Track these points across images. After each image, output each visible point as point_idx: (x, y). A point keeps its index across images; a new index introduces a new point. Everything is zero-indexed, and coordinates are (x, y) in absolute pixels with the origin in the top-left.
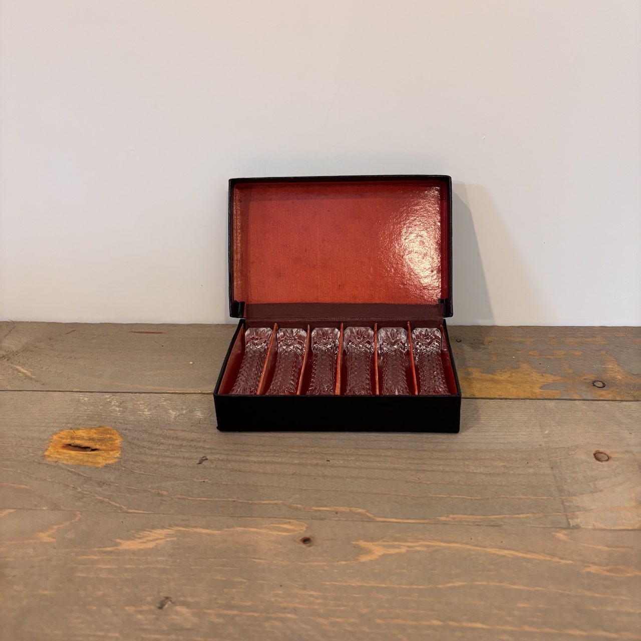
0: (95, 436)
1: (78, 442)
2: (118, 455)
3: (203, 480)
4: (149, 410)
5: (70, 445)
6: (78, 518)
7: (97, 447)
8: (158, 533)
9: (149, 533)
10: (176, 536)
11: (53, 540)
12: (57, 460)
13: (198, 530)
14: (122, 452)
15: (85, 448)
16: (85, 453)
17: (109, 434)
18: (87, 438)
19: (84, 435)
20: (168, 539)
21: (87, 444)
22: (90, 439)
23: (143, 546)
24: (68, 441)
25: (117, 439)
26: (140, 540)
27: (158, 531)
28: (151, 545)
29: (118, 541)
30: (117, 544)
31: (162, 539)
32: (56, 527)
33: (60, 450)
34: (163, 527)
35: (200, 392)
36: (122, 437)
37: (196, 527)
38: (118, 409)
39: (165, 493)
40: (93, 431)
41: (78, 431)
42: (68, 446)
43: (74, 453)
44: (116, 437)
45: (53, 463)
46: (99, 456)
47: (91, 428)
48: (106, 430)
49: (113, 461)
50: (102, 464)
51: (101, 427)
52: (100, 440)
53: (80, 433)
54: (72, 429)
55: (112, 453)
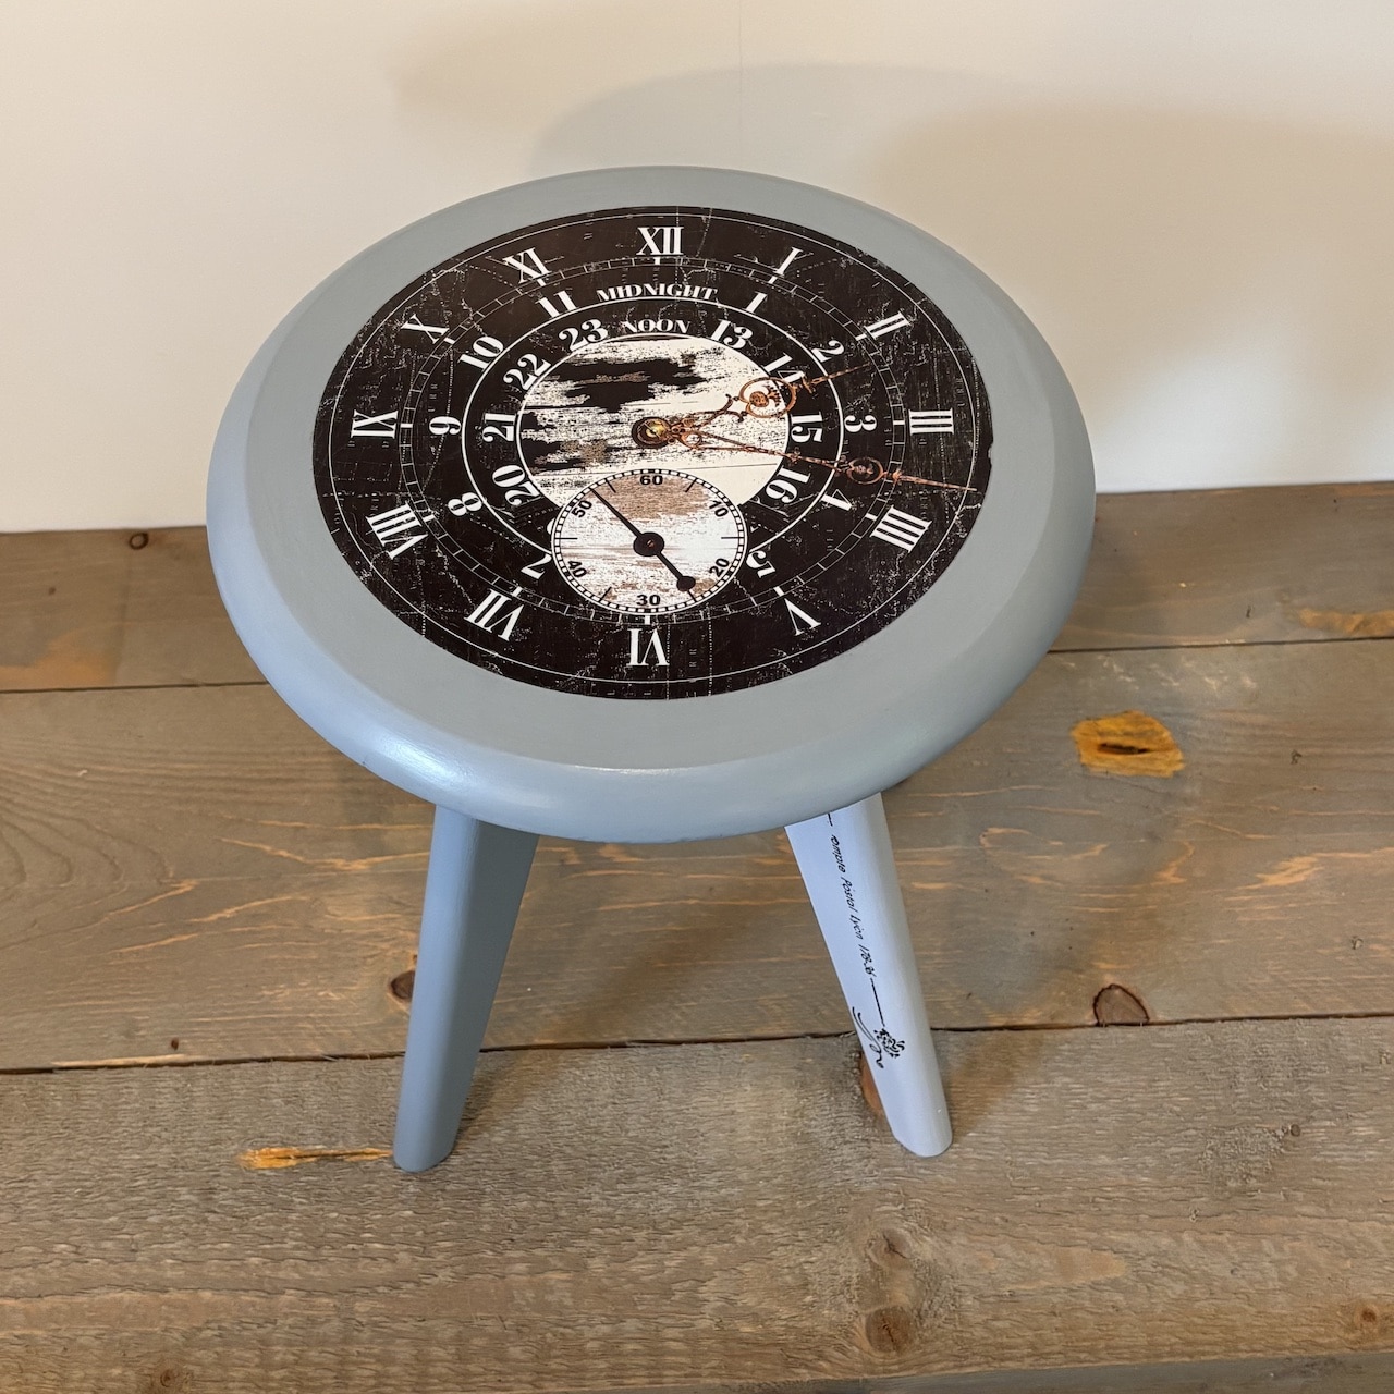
0: (1129, 728)
1: (1112, 740)
2: (1180, 756)
3: (1312, 787)
5: (1105, 745)
6: (1191, 852)
7: (1143, 746)
8: (1298, 863)
9: (1287, 863)
10: (1323, 865)
11: (1181, 880)
12: (1105, 771)
13: (1343, 855)
14: (1183, 751)
15: (1130, 750)
16: (1134, 756)
17: (1144, 723)
18: (1121, 733)
19: (1113, 728)
20: (1316, 869)
21: (1128, 742)
22: (1127, 734)
23: (1291, 881)
24: (1099, 740)
25: (1163, 732)
26: (1284, 874)
27: (1297, 860)
28: (1300, 878)
29: (1259, 875)
30: (1261, 881)
31: (1307, 869)
32: (1173, 864)
33: (1098, 755)
34: (1302, 855)
35: (1228, 642)
36: (1168, 728)
37: (1341, 851)
38: (1129, 679)
39: (1275, 808)
40: (1121, 720)
41: (1099, 722)
42: (1104, 747)
43: (1119, 758)
44: (1158, 727)
45: (1105, 776)
46: (1156, 759)
47: (1115, 716)
48: (1137, 717)
49: (1180, 767)
50: (1169, 772)
51: (1126, 712)
52: (1141, 735)
53: (1105, 724)
54: (1088, 719)
55: (1170, 754)
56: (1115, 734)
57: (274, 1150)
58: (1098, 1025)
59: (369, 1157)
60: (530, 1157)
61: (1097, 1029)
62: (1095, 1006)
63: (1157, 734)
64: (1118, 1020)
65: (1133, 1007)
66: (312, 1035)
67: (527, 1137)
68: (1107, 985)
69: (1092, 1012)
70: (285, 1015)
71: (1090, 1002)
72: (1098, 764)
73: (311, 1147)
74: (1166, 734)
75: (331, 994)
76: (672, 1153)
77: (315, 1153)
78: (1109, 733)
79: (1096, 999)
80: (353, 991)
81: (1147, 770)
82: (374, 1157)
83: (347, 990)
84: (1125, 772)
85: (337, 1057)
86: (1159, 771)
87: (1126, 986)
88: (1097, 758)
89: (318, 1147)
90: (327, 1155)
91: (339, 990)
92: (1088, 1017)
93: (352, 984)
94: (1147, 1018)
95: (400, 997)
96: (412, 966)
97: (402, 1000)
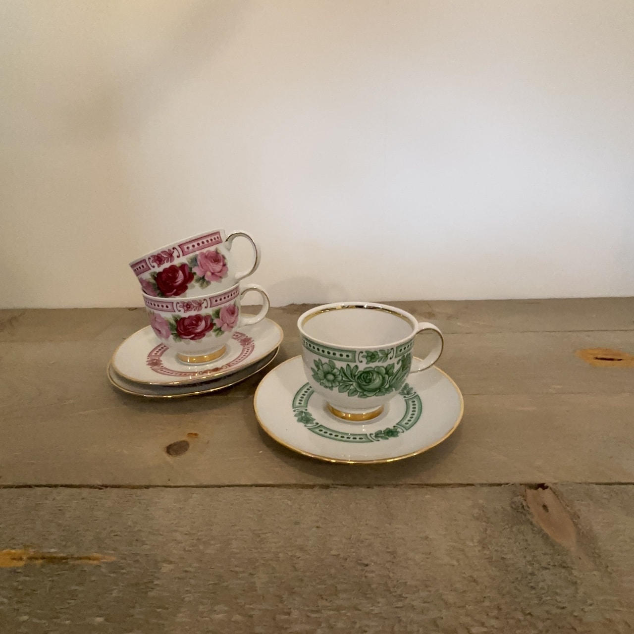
0: (605, 353)
1: (600, 356)
5: (597, 358)
7: (618, 358)
15: (612, 359)
16: (616, 362)
18: (602, 354)
19: (596, 353)
21: (609, 357)
24: (593, 357)
33: (597, 361)
43: (608, 362)
46: (630, 362)
52: (613, 355)
57: (13, 551)
59: (91, 562)
60: (237, 569)
63: (623, 355)
67: (238, 551)
73: (45, 550)
75: (125, 451)
76: (373, 572)
77: (48, 555)
80: (140, 450)
82: (95, 562)
83: (136, 449)
85: (106, 486)
89: (53, 550)
90: (55, 558)
91: (131, 449)
93: (141, 446)
95: (170, 454)
96: (185, 438)
97: (171, 456)
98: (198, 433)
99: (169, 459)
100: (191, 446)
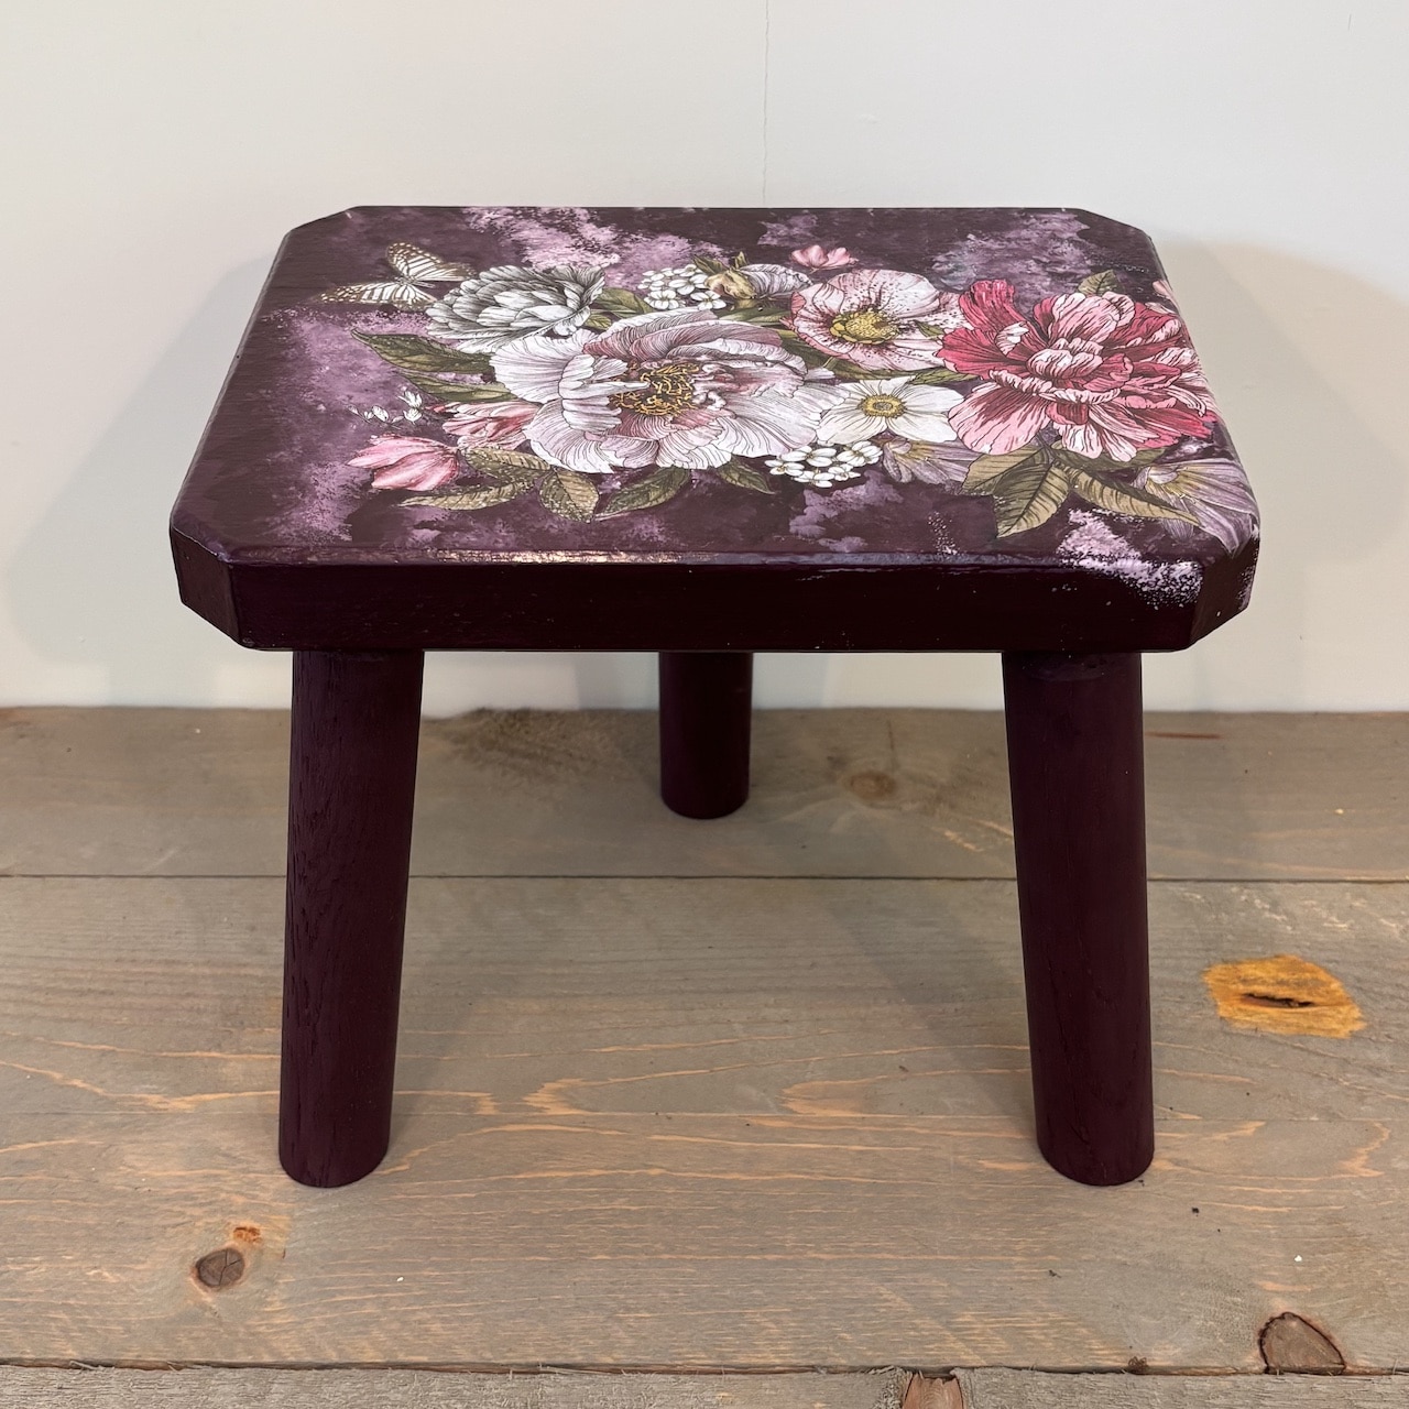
0: (1283, 976)
1: (1260, 989)
2: (1357, 1013)
4: (1342, 919)
5: (1251, 995)
6: (1386, 1135)
7: (1305, 998)
11: (1377, 1173)
12: (1254, 1027)
14: (1362, 1006)
15: (1287, 1002)
16: (1293, 1010)
17: (1304, 971)
18: (1272, 981)
19: (1261, 974)
21: (1283, 993)
22: (1281, 983)
24: (1242, 988)
25: (1330, 983)
32: (1362, 1151)
33: (1243, 1007)
36: (1337, 978)
40: (1269, 965)
41: (1240, 967)
42: (1251, 997)
43: (1273, 1012)
44: (1323, 976)
45: (1253, 1033)
46: (1325, 1016)
47: (1262, 960)
48: (1293, 962)
49: (1358, 1026)
50: (1344, 1032)
51: (1277, 957)
52: (1300, 984)
53: (1249, 970)
54: (1225, 962)
55: (1344, 1010)
56: (1264, 983)
58: (1267, 1371)
61: (1266, 1377)
62: (1261, 1343)
63: (1323, 984)
64: (1299, 1364)
65: (1320, 1345)
66: (65, 1330)
68: (1278, 1314)
69: (1258, 1351)
70: (31, 1299)
71: (1254, 1337)
72: (1241, 1016)
74: (1335, 985)
75: (106, 1274)
78: (1255, 981)
79: (1263, 1333)
80: (139, 1271)
81: (1310, 1028)
83: (131, 1269)
84: (1281, 1030)
85: (96, 1365)
86: (1331, 1031)
87: (1307, 1316)
88: (1240, 1010)
91: (119, 1269)
92: (1252, 1359)
93: (138, 1262)
94: (1343, 1363)
95: (209, 1285)
96: (230, 1242)
97: (209, 1289)
98: (256, 1225)
99: (208, 1297)
100: (248, 1264)
